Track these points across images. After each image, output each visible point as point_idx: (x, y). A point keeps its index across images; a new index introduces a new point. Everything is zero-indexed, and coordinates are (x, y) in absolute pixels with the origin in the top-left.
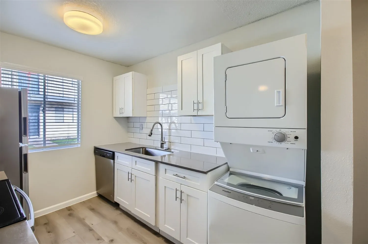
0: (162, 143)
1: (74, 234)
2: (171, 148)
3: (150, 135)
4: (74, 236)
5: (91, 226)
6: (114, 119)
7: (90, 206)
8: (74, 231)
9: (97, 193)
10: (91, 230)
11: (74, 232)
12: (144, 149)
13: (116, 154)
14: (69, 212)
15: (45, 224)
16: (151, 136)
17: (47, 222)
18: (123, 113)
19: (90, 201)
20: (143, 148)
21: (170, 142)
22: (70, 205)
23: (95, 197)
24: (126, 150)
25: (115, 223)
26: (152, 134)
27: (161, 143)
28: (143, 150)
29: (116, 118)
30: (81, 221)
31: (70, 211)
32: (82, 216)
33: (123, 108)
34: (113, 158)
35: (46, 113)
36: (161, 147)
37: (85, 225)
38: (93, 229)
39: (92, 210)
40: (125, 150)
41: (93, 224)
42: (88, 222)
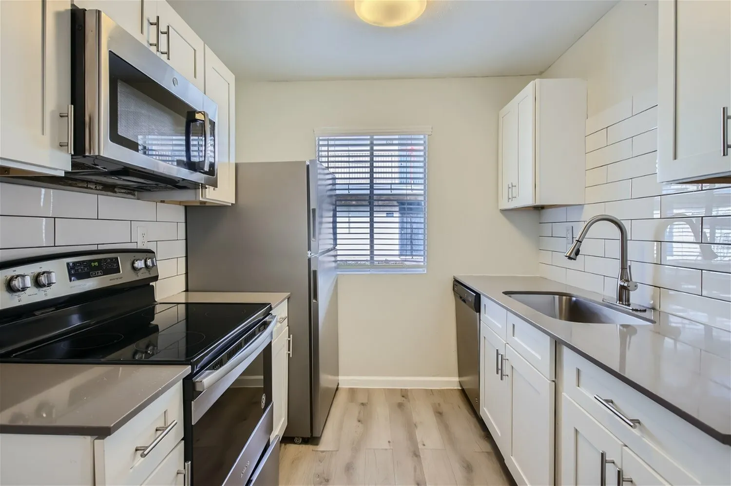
0: (622, 288)
1: (387, 446)
2: (662, 309)
3: (572, 256)
4: (386, 449)
5: (420, 446)
6: (500, 215)
7: (439, 404)
8: (391, 441)
9: (460, 383)
10: (416, 455)
11: (389, 442)
12: (564, 297)
13: (484, 300)
14: (400, 399)
15: (363, 404)
16: (575, 259)
17: (365, 401)
18: (515, 197)
19: (441, 392)
20: (561, 294)
21: (660, 287)
22: (409, 388)
23: (455, 389)
24: (506, 293)
25: (469, 468)
26: (577, 253)
27: (621, 285)
28: (560, 301)
29: (504, 211)
30: (410, 427)
31: (403, 399)
32: (416, 418)
33: (514, 185)
34: (478, 309)
35: (375, 217)
36: (620, 299)
37: (412, 438)
38: (420, 456)
39: (439, 414)
40: (503, 293)
41: (424, 445)
42: (419, 435)
